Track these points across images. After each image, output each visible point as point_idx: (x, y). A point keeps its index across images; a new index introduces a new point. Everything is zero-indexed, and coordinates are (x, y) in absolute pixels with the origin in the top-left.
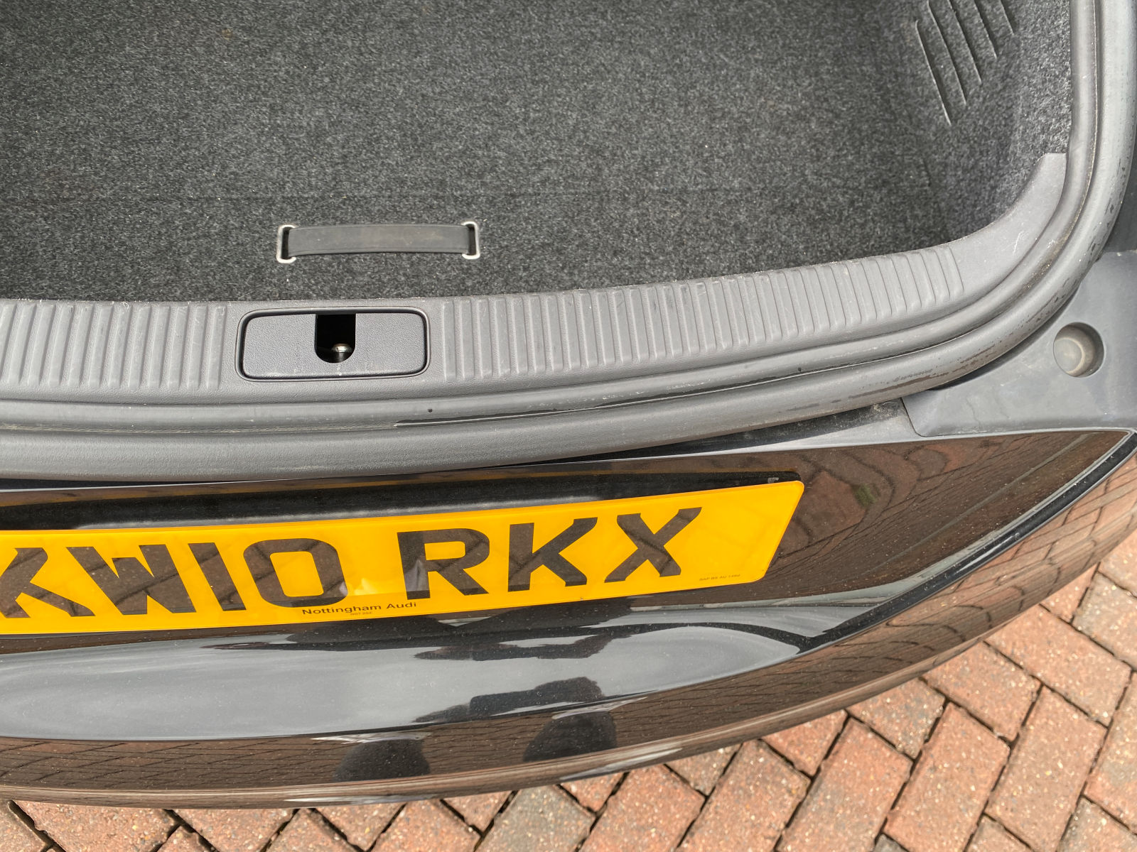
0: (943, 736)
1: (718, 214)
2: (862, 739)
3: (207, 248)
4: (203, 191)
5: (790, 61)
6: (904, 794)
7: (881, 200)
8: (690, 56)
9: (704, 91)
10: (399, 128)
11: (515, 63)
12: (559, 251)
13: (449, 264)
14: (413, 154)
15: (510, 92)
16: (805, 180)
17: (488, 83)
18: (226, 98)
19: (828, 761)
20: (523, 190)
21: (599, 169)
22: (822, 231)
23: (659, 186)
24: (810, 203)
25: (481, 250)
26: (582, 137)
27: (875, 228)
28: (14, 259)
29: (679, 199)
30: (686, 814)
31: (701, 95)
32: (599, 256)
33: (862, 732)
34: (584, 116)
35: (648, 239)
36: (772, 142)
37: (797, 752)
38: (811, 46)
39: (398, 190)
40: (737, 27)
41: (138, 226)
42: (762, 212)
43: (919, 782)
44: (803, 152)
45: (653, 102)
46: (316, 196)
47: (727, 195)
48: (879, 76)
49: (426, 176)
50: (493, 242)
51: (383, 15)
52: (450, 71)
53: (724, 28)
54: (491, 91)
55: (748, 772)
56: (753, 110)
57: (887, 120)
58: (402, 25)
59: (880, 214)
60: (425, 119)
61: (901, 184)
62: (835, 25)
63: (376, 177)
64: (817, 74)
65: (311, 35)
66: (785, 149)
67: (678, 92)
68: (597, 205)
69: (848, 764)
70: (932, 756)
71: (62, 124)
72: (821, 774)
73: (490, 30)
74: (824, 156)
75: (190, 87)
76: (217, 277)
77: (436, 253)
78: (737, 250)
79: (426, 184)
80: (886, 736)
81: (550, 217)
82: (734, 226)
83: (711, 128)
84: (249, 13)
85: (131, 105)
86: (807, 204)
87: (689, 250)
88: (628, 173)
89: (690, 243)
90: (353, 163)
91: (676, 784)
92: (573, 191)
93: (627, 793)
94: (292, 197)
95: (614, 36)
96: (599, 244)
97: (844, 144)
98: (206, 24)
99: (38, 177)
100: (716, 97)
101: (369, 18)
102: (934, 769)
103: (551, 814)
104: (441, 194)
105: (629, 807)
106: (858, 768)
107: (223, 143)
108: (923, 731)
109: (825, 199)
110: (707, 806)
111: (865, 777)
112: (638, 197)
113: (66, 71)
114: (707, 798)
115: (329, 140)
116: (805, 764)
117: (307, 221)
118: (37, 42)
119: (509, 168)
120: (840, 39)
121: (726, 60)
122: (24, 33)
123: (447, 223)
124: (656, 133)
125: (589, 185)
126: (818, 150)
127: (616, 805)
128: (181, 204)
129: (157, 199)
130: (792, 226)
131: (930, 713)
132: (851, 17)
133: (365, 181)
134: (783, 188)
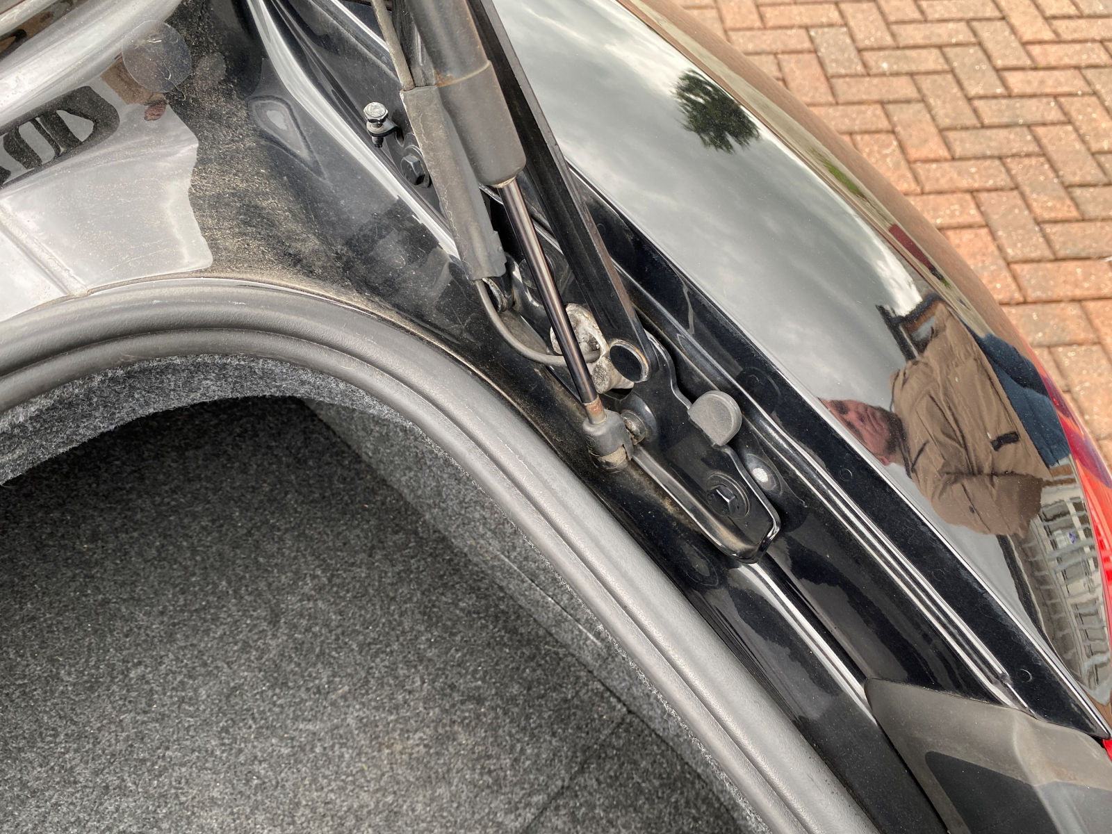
7: (598, 781)
8: (265, 760)
31: (314, 810)
36: (435, 806)
38: (390, 623)
44: (477, 789)
53: (281, 680)
57: (530, 658)
59: (611, 805)
61: (602, 737)
62: (396, 570)
64: (420, 658)
66: (455, 805)
95: (155, 812)
120: (413, 585)
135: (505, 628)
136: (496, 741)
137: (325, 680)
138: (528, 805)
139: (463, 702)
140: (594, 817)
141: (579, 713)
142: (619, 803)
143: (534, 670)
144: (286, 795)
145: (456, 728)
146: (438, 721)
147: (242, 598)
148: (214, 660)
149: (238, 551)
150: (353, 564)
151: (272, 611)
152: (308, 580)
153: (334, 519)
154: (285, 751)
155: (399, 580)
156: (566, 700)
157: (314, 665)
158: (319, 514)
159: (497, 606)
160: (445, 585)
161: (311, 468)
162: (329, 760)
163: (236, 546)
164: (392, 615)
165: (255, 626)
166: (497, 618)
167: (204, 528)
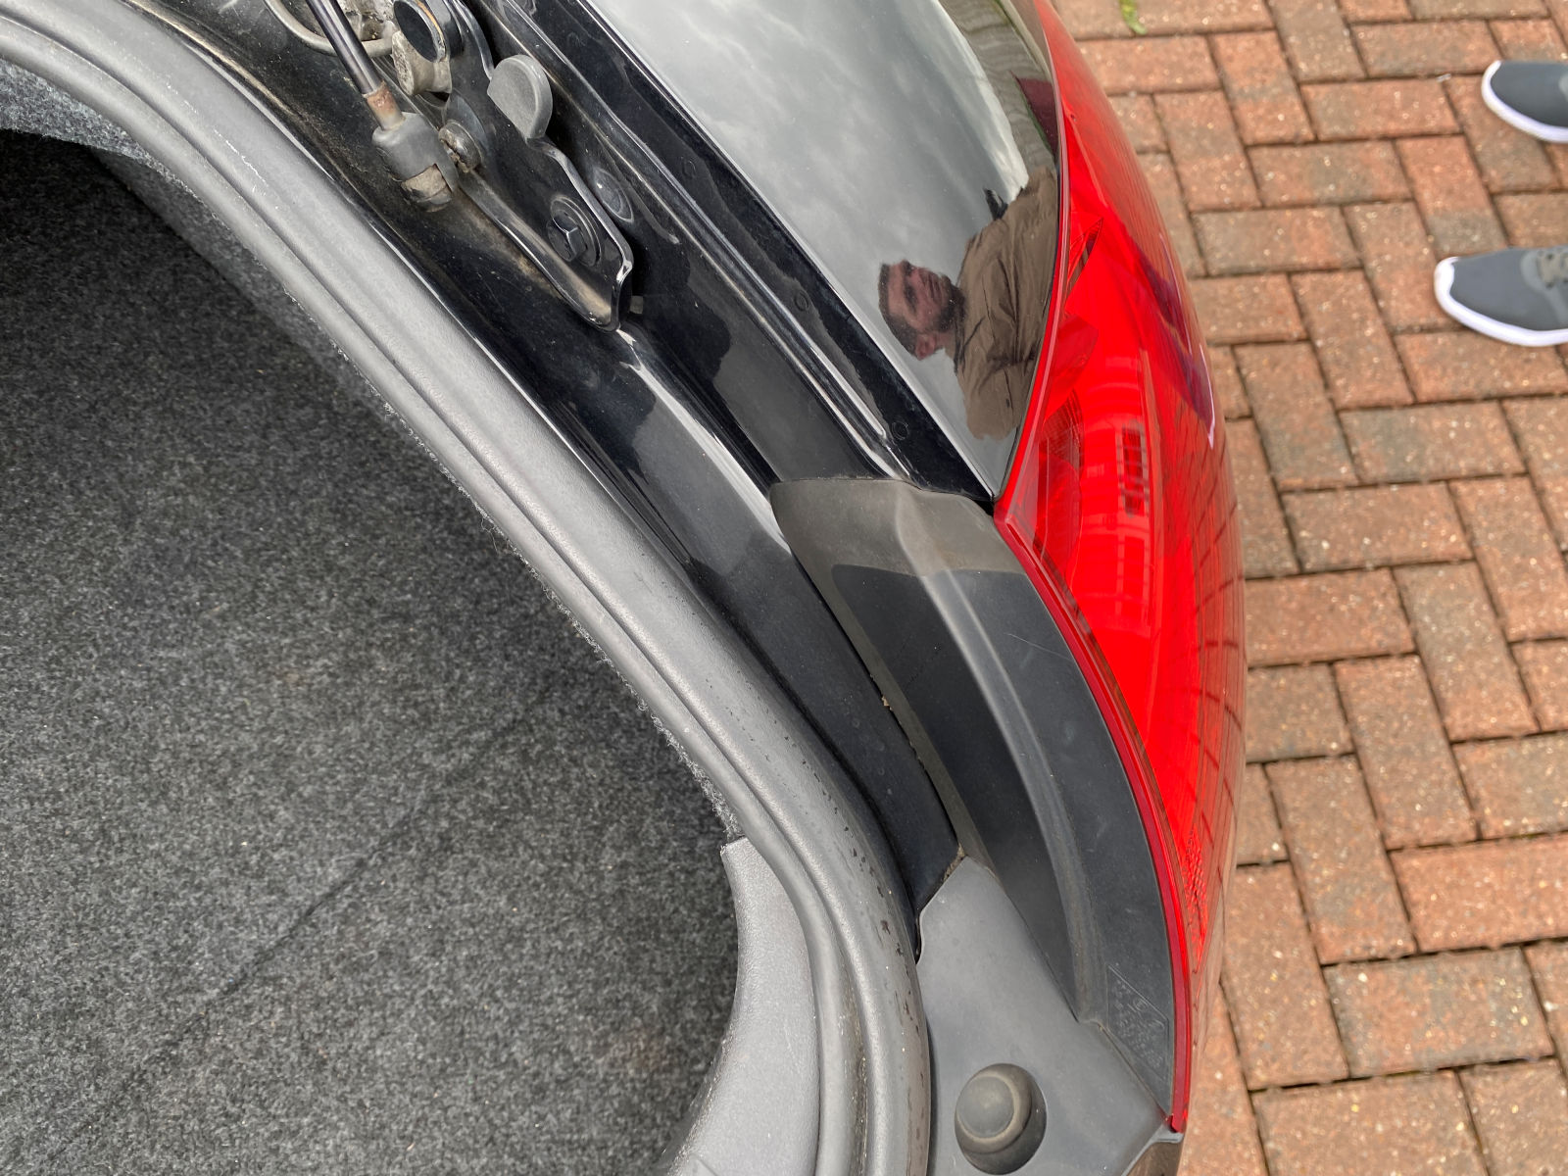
5: (273, 576)
8: (110, 696)
16: (433, 776)
23: (215, 986)
24: (464, 812)
29: (265, 981)
31: (176, 754)
35: (261, 1104)
36: (340, 747)
40: (151, 578)
42: (405, 891)
44: (397, 726)
45: (104, 833)
47: (334, 907)
53: (134, 597)
56: (274, 715)
59: (576, 740)
64: (329, 567)
66: (367, 745)
67: (134, 779)
68: (134, 1119)
83: (230, 803)
86: (463, 817)
87: (339, 1065)
88: (148, 1008)
89: (333, 1051)
92: (77, 1126)
97: (448, 659)
100: (201, 737)
109: (482, 785)
112: (195, 1039)
120: (323, 475)
121: (174, 654)
124: (147, 889)
125: (98, 1090)
126: (416, 705)
130: (465, 876)
132: (314, 423)
134: (408, 817)
135: (448, 528)
136: (427, 667)
137: (196, 595)
138: (467, 743)
139: (384, 621)
140: (552, 756)
141: (544, 631)
142: (588, 737)
143: (485, 580)
144: (138, 737)
145: (373, 652)
146: (350, 645)
147: (81, 493)
148: (41, 572)
149: (76, 433)
150: (239, 449)
151: (124, 509)
152: (176, 469)
153: (214, 390)
154: (138, 685)
155: (304, 466)
156: (526, 616)
157: (181, 577)
158: (194, 383)
159: (438, 500)
160: (367, 475)
161: (182, 321)
162: (200, 695)
163: (72, 426)
164: (292, 513)
165: (100, 529)
166: (437, 515)
167: (27, 403)
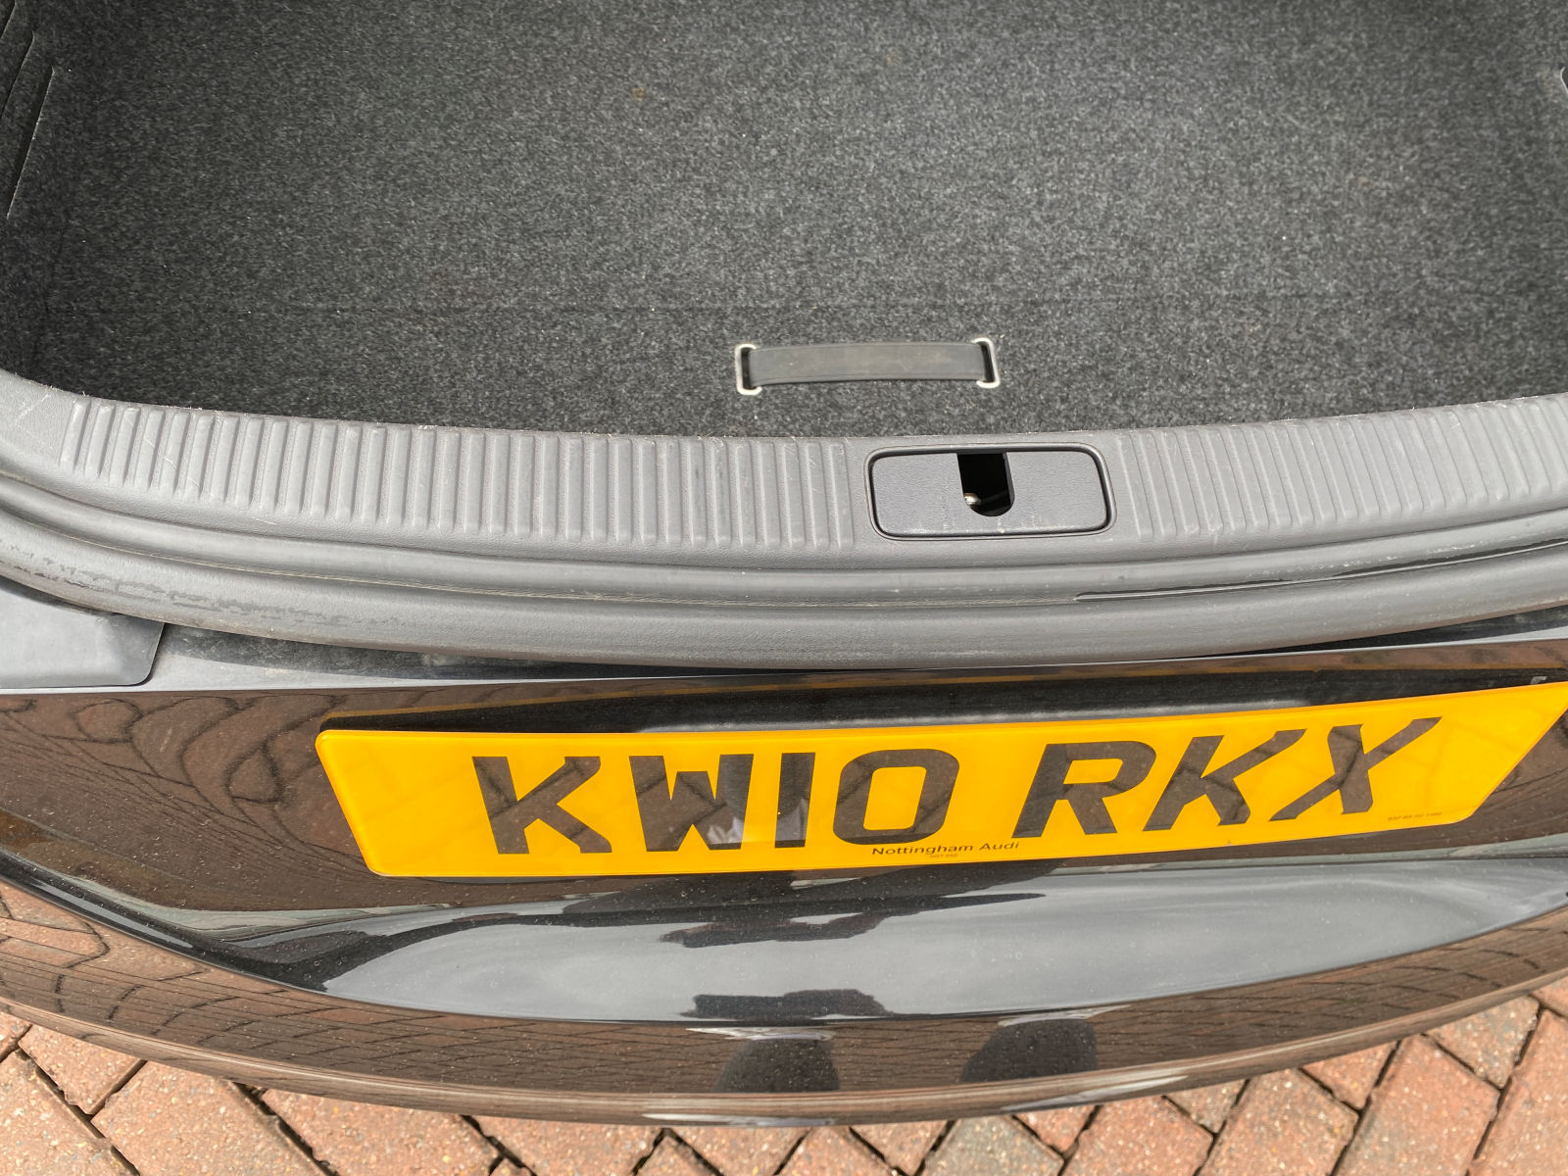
0: (1540, 1057)
1: (1312, 328)
2: (1427, 1058)
3: (647, 375)
4: (632, 300)
6: (1490, 1137)
7: (1530, 309)
8: (1247, 118)
9: (1271, 165)
10: (876, 216)
11: (1017, 129)
12: (1105, 376)
13: (962, 395)
14: (897, 249)
15: (1015, 167)
17: (985, 154)
18: (648, 177)
19: (1381, 1088)
20: (1047, 296)
21: (1145, 267)
22: (1456, 350)
23: (1228, 290)
25: (1001, 376)
26: (1118, 225)
27: (1527, 347)
28: (404, 387)
29: (1257, 308)
30: (1189, 1158)
31: (1269, 170)
32: (1161, 382)
33: (1427, 1049)
34: (1116, 198)
35: (1223, 359)
36: (1372, 231)
37: (1337, 1075)
38: (1407, 104)
39: (884, 298)
40: (1304, 78)
41: (555, 345)
42: (1370, 325)
43: (1510, 1121)
44: (1415, 245)
45: (1205, 179)
46: (778, 306)
47: (1321, 303)
48: (1503, 143)
49: (918, 279)
50: (1017, 364)
51: (836, 66)
52: (932, 140)
53: (1289, 80)
54: (990, 166)
55: (1272, 1102)
56: (1341, 190)
57: (1523, 202)
58: (862, 79)
59: (1531, 329)
60: (908, 203)
61: (1554, 288)
62: (1436, 75)
63: (853, 281)
64: (1420, 141)
65: (746, 94)
66: (1391, 241)
67: (1237, 166)
68: (1149, 316)
69: (1410, 1094)
70: (1527, 1085)
71: (442, 212)
72: (1372, 1107)
73: (979, 85)
74: (1444, 250)
75: (599, 162)
76: (665, 412)
77: (942, 381)
78: (1344, 376)
79: (920, 289)
80: (1460, 1056)
81: (1088, 332)
82: (1336, 344)
83: (1287, 214)
84: (664, 65)
85: (528, 188)
86: (1430, 315)
87: (1280, 375)
88: (1184, 272)
89: (1280, 367)
90: (821, 263)
91: (1172, 1116)
92: (1114, 297)
93: (1105, 1126)
94: (747, 307)
95: (1143, 93)
96: (1158, 367)
98: (611, 81)
99: (421, 280)
101: (819, 71)
102: (1531, 1102)
103: (1004, 1154)
104: (939, 302)
105: (1109, 1146)
106: (1424, 1099)
107: (650, 236)
108: (1513, 1049)
110: (1216, 1147)
111: (1435, 1113)
112: (1202, 306)
113: (441, 143)
114: (1215, 1136)
115: (786, 231)
116: (1349, 1092)
117: (771, 340)
118: (400, 105)
119: (1027, 266)
120: (1445, 93)
121: (1297, 123)
122: (383, 95)
123: (952, 340)
124: (1215, 220)
125: (1135, 289)
126: (1435, 242)
127: (1092, 1143)
128: (607, 316)
129: (573, 309)
130: (1414, 344)
131: (1520, 1024)
132: (1456, 65)
133: (839, 286)
134: (1393, 293)
138: (1456, 282)
139: (1440, 189)
140: (1510, 325)
142: (1541, 332)
144: (1251, 148)
148: (1240, 36)
150: (1398, 48)
151: (1308, 35)
153: (1399, 10)
154: (1266, 123)
155: (1434, 82)
157: (1323, 89)
160: (1475, 111)
162: (1300, 151)
164: (1412, 100)
